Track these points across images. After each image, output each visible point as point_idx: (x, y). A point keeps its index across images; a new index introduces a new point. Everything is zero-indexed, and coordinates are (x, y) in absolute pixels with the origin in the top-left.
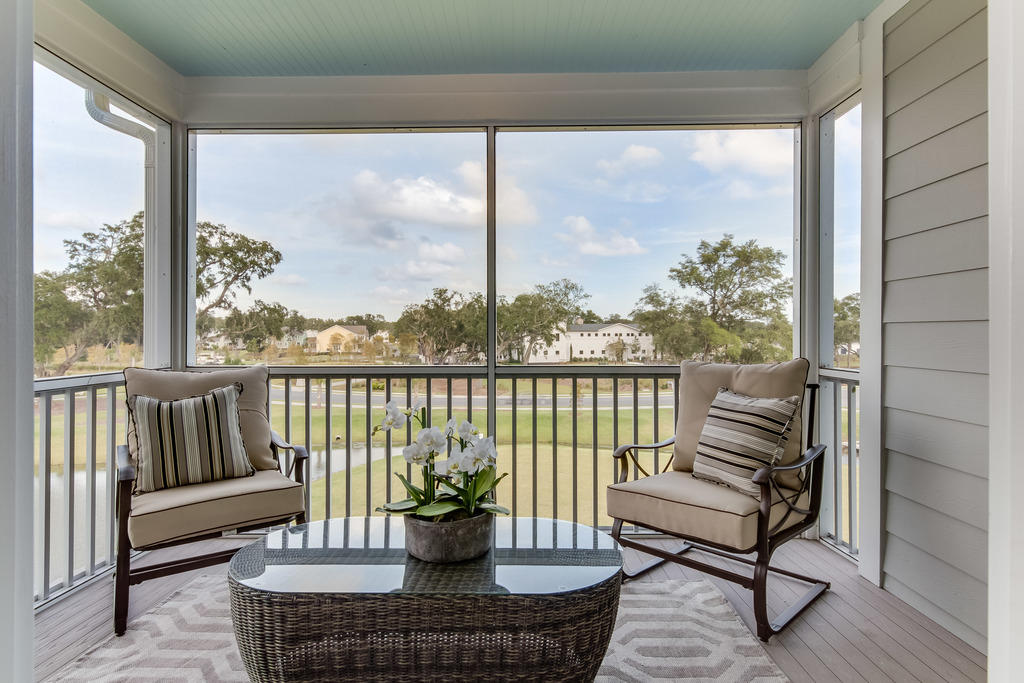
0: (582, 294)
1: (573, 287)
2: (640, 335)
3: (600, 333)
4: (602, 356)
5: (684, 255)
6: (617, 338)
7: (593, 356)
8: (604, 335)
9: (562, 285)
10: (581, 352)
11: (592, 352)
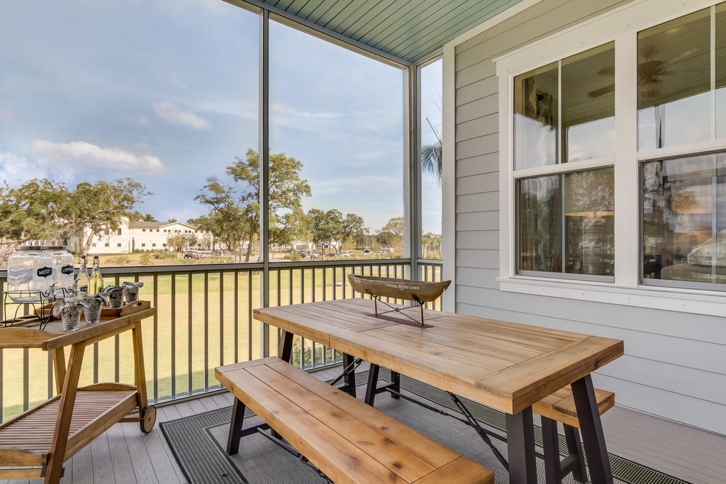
0: (145, 192)
1: (137, 185)
2: (196, 232)
3: (161, 230)
4: (163, 248)
5: (236, 158)
6: (176, 234)
7: (155, 248)
8: (165, 231)
9: (126, 183)
10: (143, 245)
11: (154, 245)
